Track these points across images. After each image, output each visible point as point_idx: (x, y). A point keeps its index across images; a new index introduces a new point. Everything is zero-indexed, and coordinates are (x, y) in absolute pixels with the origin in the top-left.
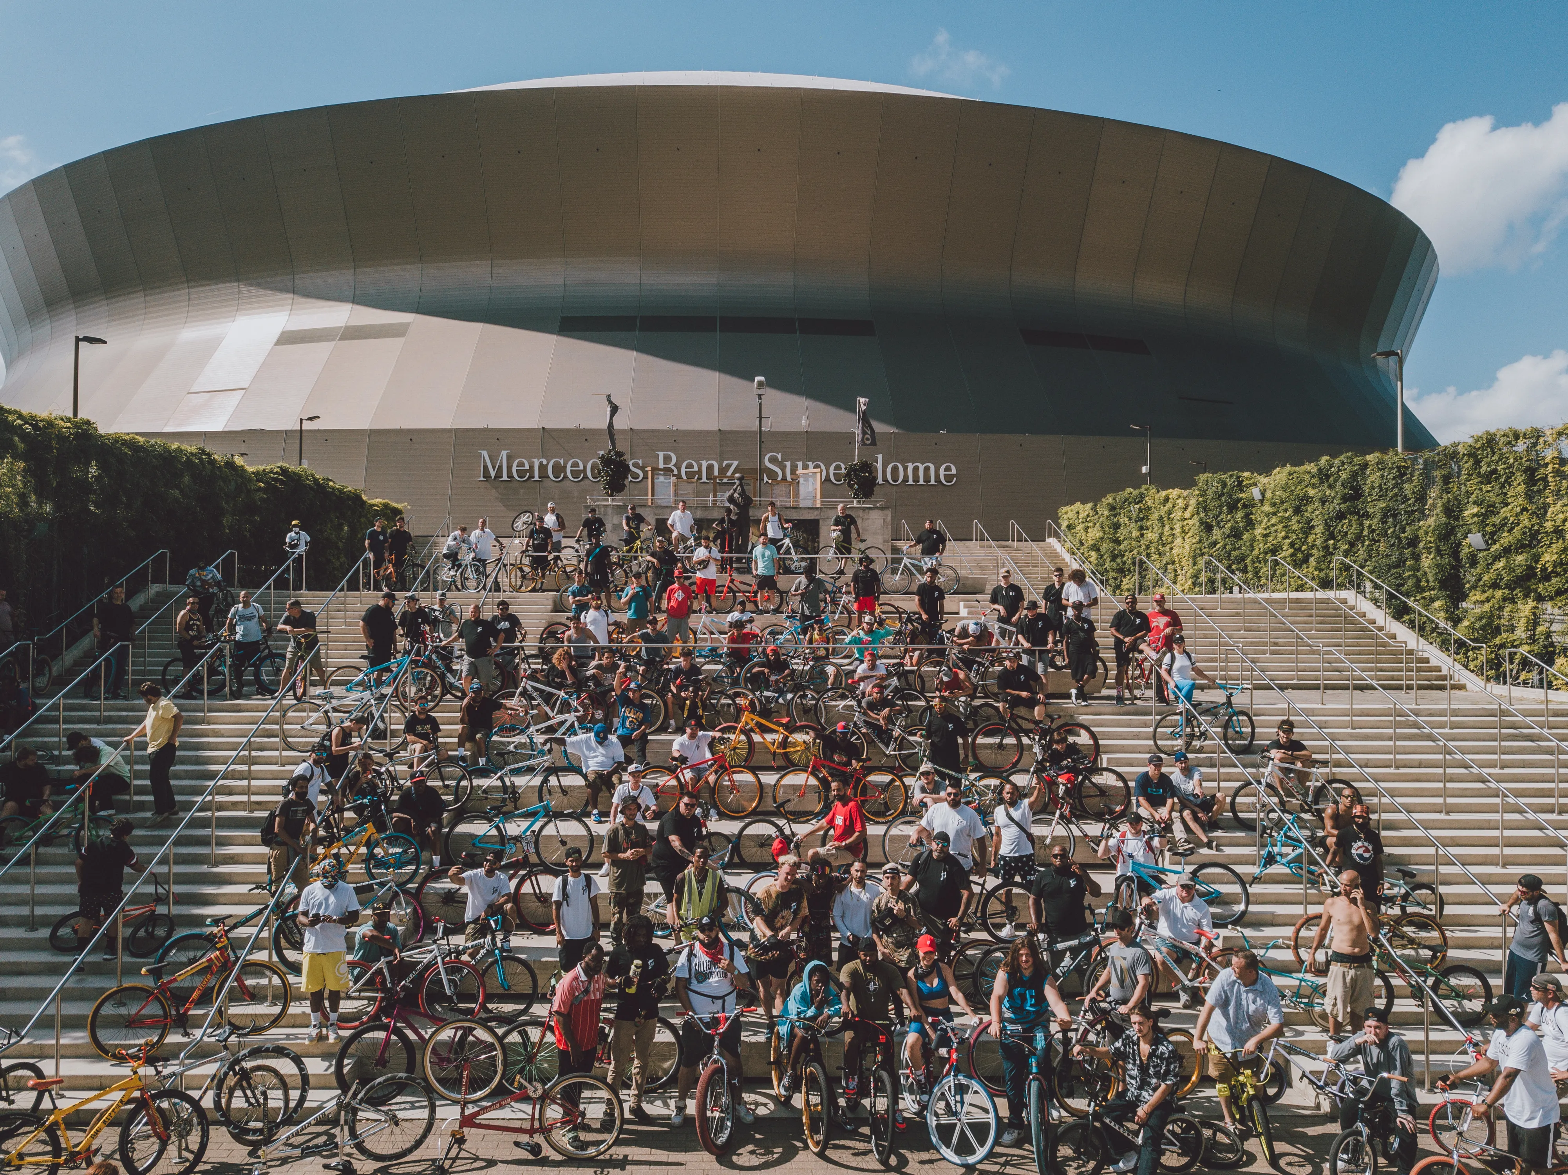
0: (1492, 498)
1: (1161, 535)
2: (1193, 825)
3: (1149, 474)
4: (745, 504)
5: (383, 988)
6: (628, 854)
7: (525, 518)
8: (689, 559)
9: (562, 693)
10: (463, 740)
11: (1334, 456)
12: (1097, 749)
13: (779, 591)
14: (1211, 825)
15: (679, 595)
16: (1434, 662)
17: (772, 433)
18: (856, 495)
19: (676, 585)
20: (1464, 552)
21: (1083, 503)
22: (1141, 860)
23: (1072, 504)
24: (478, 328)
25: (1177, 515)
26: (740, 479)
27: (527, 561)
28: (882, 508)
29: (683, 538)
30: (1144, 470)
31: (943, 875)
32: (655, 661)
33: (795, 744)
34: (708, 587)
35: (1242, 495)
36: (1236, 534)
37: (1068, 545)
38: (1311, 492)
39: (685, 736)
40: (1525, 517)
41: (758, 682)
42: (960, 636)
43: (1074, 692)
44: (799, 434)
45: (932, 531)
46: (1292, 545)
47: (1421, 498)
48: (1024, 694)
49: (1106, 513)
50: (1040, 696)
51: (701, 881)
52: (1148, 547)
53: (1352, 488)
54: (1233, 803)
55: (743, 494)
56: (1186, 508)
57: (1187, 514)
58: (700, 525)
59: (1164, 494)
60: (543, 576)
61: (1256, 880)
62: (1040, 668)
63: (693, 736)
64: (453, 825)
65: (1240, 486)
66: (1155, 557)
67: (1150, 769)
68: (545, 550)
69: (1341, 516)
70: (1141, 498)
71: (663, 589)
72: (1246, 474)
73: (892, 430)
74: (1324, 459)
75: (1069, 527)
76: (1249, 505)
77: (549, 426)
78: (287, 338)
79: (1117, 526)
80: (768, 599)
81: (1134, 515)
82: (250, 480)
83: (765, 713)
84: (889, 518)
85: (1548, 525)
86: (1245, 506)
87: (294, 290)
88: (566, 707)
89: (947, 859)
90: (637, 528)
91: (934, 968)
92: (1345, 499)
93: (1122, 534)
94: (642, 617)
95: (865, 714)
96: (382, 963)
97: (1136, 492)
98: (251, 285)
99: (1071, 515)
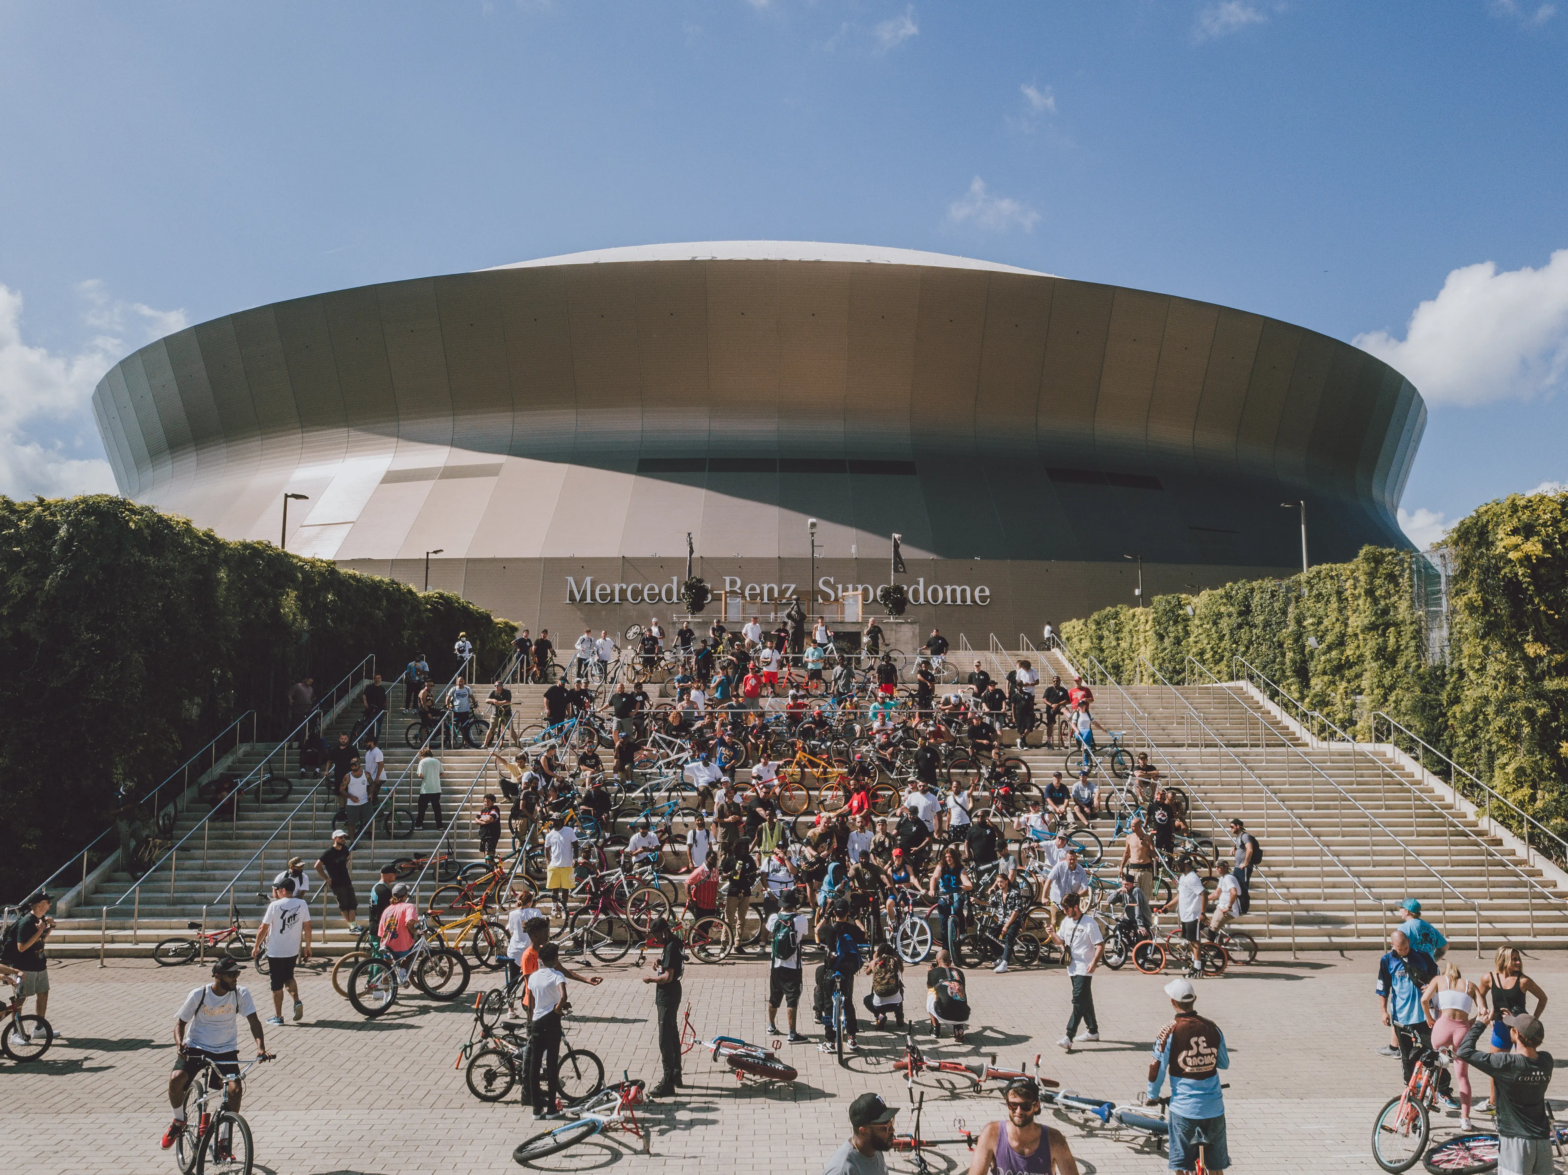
0: (1321, 612)
1: (1131, 644)
2: (1079, 815)
3: (1141, 595)
4: (800, 620)
5: (590, 892)
6: (730, 819)
7: (635, 629)
8: (758, 658)
9: (678, 741)
10: (616, 770)
11: (1235, 582)
12: (1029, 775)
13: (825, 681)
14: (1092, 816)
15: (753, 682)
16: (1291, 729)
17: (824, 560)
18: (891, 613)
19: (750, 675)
20: (1307, 650)
21: (1078, 619)
22: (1039, 829)
23: (1070, 620)
24: (563, 469)
25: (1141, 628)
26: (797, 600)
27: (638, 660)
28: (911, 623)
29: (753, 644)
30: (1137, 592)
31: (914, 829)
32: (737, 724)
33: (831, 773)
34: (772, 678)
35: (1181, 612)
36: (1178, 642)
37: (1067, 654)
38: (1223, 609)
39: (761, 765)
40: (1338, 625)
41: (807, 734)
42: (944, 704)
43: (1019, 741)
44: (850, 560)
45: (937, 637)
46: (1212, 648)
47: (1285, 613)
48: (985, 742)
49: (1094, 627)
50: (995, 743)
51: (772, 829)
52: (1122, 654)
53: (1245, 606)
54: (1107, 805)
55: (799, 612)
56: (1147, 621)
57: (1148, 628)
58: (766, 636)
59: (1132, 611)
60: (652, 671)
61: (1111, 844)
62: (997, 726)
63: (765, 764)
64: (615, 817)
65: (1180, 606)
66: (1127, 661)
67: (1054, 781)
68: (653, 653)
69: (1240, 626)
70: (1116, 615)
71: (740, 680)
72: (1183, 596)
73: (931, 556)
74: (1228, 585)
75: (1068, 639)
76: (1186, 619)
77: (628, 555)
78: (392, 477)
79: (1101, 638)
80: (817, 688)
81: (1112, 627)
82: (421, 603)
83: (813, 753)
84: (917, 631)
85: (1350, 630)
86: (1184, 620)
87: (398, 435)
88: (682, 749)
89: (917, 822)
90: (720, 636)
91: (902, 867)
92: (1240, 614)
93: (1104, 644)
94: (725, 697)
95: (877, 752)
96: (589, 878)
97: (1113, 610)
98: (360, 430)
99: (1068, 629)
